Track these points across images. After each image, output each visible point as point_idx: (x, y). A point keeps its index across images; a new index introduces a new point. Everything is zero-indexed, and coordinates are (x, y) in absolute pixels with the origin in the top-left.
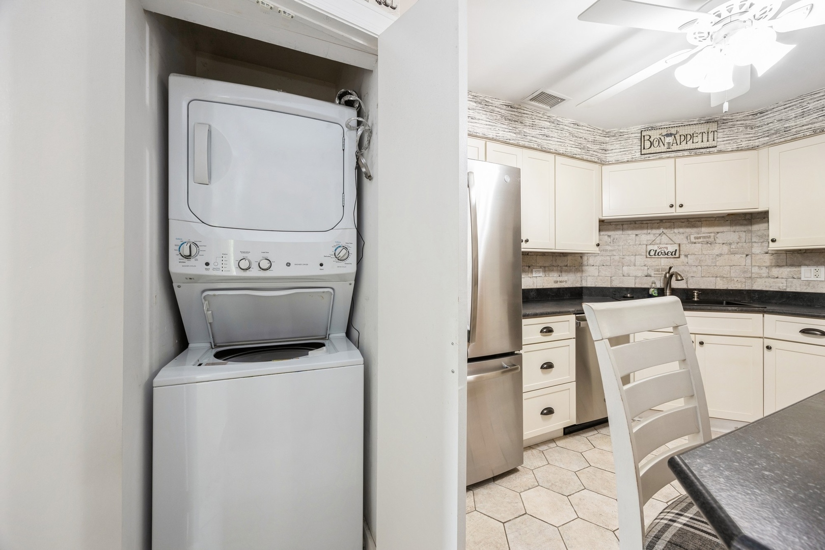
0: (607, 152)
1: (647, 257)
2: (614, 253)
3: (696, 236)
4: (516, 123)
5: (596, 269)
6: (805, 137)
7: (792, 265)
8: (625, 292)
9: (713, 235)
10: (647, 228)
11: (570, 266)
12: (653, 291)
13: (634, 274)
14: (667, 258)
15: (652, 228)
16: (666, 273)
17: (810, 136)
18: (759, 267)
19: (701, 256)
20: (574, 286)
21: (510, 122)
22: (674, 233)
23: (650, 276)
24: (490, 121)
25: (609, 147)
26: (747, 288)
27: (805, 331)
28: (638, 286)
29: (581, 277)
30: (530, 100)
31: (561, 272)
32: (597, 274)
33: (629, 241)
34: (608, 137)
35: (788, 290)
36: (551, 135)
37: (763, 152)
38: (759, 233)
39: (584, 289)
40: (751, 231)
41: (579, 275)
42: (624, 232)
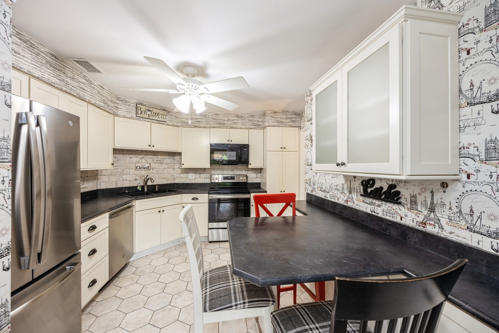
0: (118, 109)
1: (135, 170)
2: (118, 167)
3: (156, 160)
4: (60, 72)
5: (107, 177)
6: (192, 127)
7: (186, 173)
8: (124, 190)
9: (162, 159)
10: (136, 155)
11: (90, 177)
12: (139, 188)
13: (129, 179)
14: (145, 170)
15: (138, 155)
16: (145, 178)
17: (193, 127)
18: (177, 173)
19: (158, 169)
20: (92, 190)
21: (55, 69)
22: (148, 158)
23: (137, 180)
24: (36, 61)
25: (119, 106)
26: (173, 183)
27: (193, 199)
28: (131, 185)
29: (97, 183)
30: (74, 61)
31: (84, 181)
32: (107, 181)
33: (127, 161)
34: (119, 100)
35: (185, 183)
36: (86, 89)
37: (180, 128)
38: (177, 160)
39: (98, 191)
40: (174, 159)
41: (95, 182)
42: (124, 156)
